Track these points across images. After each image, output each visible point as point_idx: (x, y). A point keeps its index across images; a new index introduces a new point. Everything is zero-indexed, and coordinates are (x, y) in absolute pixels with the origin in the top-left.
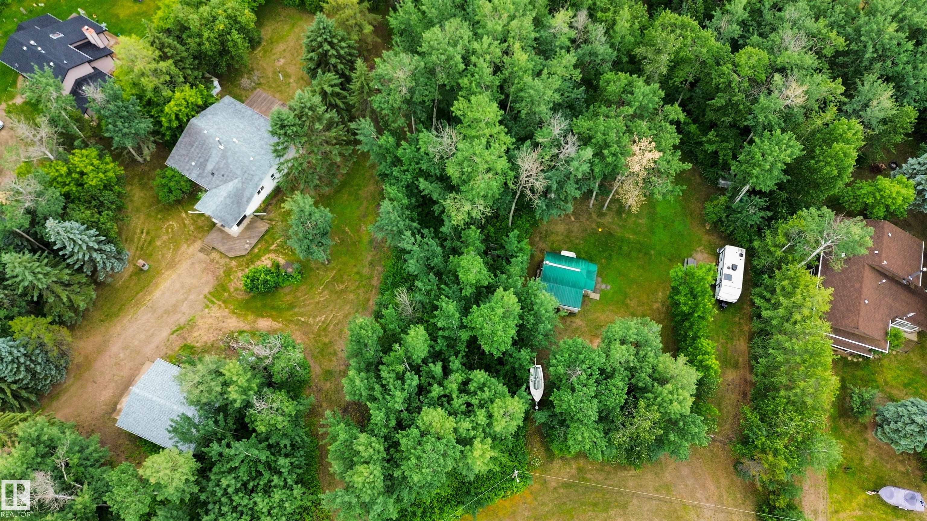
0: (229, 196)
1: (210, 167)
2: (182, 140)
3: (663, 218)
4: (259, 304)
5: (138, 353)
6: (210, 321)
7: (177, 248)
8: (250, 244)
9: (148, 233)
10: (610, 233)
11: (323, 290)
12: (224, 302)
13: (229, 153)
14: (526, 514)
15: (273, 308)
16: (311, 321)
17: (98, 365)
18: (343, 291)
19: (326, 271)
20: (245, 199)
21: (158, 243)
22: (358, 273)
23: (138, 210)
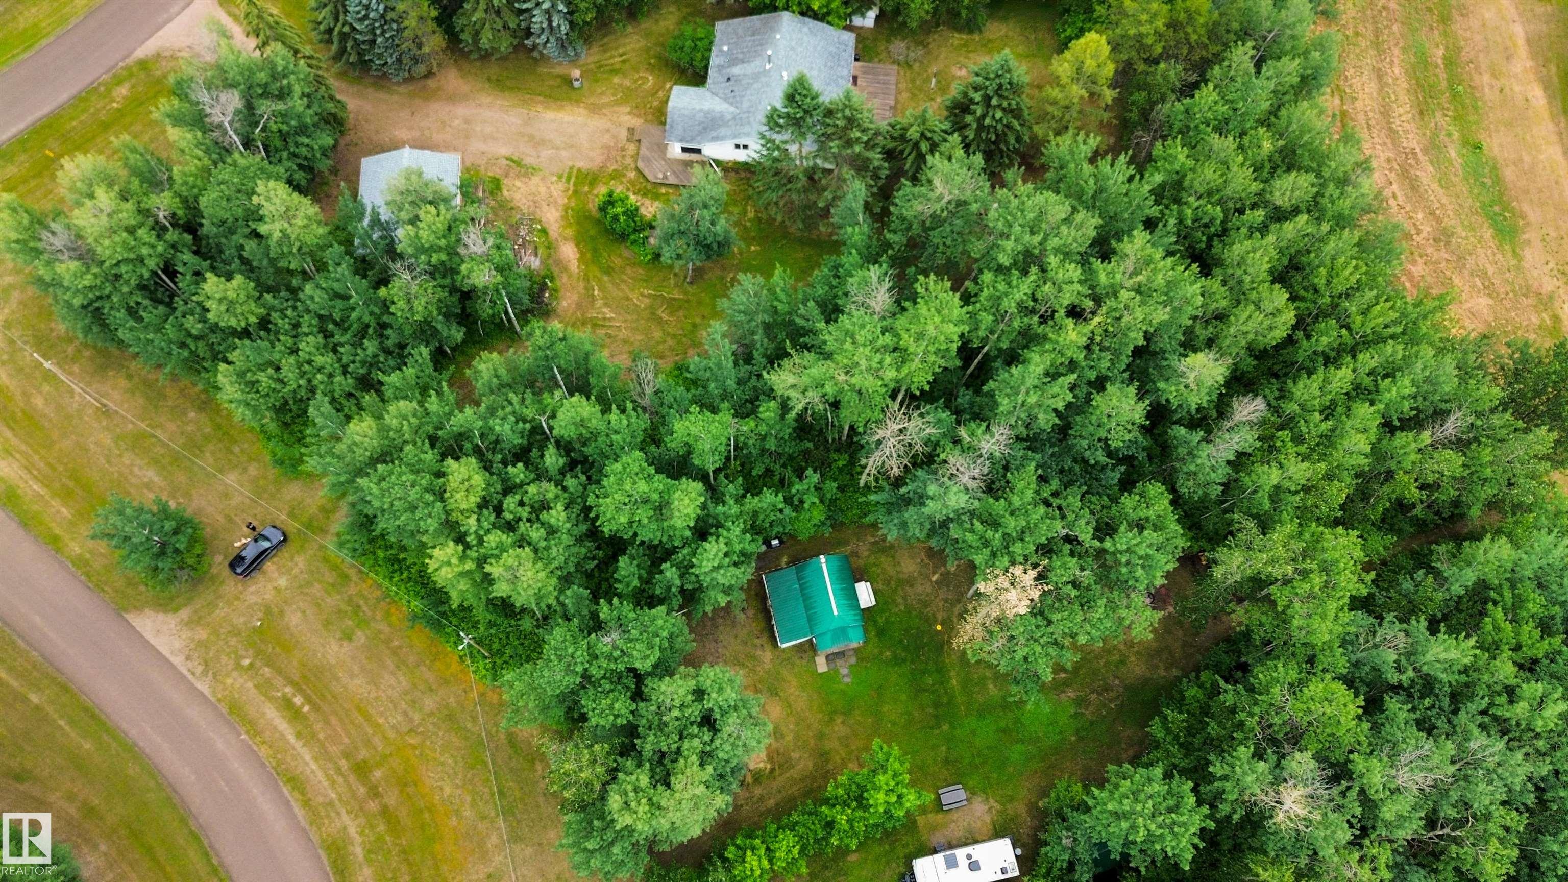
0: (708, 112)
1: (736, 70)
2: (755, 20)
3: (1017, 721)
4: (592, 232)
5: (467, 137)
6: (543, 189)
7: (617, 103)
8: (665, 177)
9: (624, 62)
10: (942, 646)
11: (649, 296)
12: (575, 192)
13: (763, 79)
14: (452, 700)
15: (595, 250)
16: (599, 303)
17: (435, 106)
18: (660, 322)
19: (676, 285)
20: (714, 134)
21: (616, 80)
22: (695, 326)
23: (647, 35)
